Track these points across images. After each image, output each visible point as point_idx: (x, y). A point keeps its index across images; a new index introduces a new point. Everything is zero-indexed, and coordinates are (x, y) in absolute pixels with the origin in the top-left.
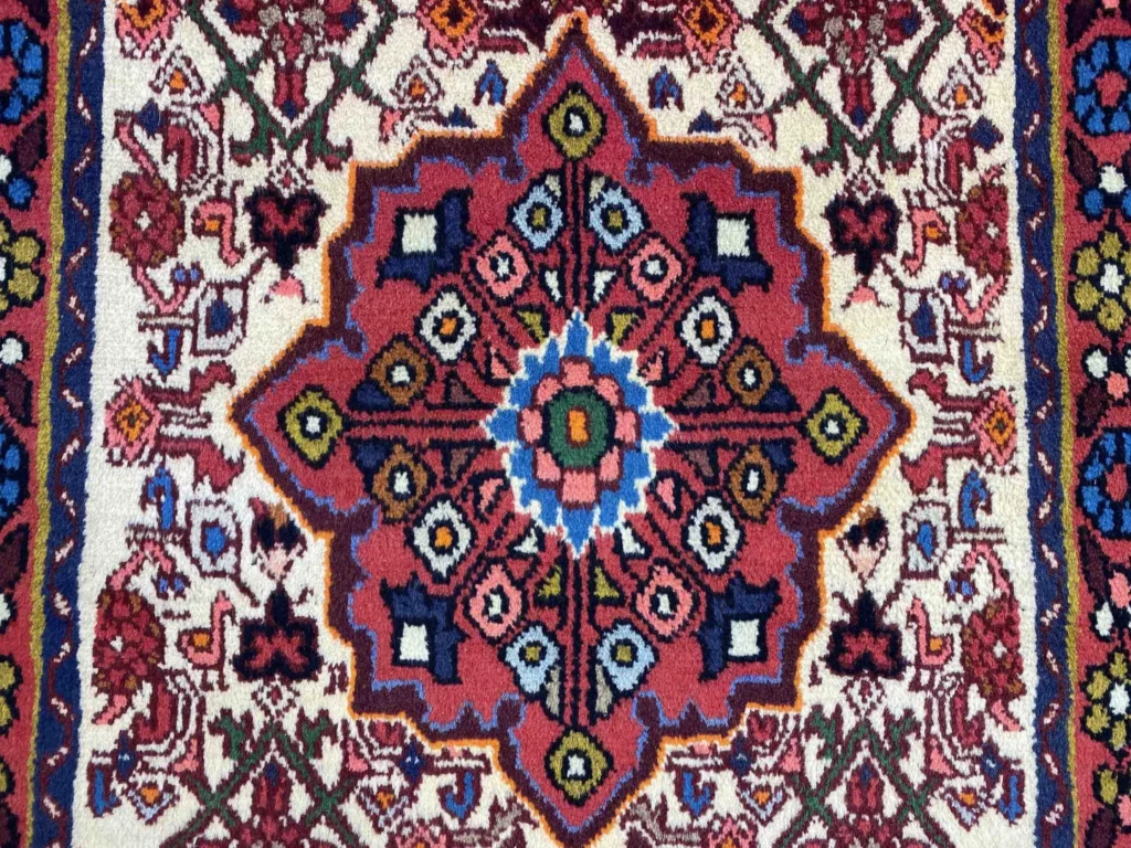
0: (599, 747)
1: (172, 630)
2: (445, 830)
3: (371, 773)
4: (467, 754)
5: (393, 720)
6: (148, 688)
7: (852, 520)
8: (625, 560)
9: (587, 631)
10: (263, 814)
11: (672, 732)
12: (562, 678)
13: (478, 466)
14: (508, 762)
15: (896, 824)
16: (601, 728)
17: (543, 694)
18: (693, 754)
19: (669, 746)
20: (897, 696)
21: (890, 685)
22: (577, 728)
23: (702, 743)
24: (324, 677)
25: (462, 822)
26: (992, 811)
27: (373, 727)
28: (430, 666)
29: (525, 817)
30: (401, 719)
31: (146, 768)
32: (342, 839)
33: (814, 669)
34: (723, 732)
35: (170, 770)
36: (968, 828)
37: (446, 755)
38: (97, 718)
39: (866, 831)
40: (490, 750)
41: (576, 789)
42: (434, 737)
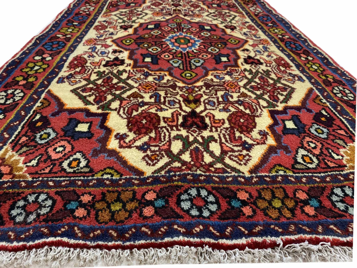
0: (193, 72)
1: (89, 62)
2: (154, 82)
3: (135, 76)
4: (160, 73)
5: (142, 69)
6: (80, 68)
7: (242, 49)
8: (195, 53)
9: (188, 59)
10: (104, 83)
11: (211, 70)
12: (183, 65)
13: (162, 43)
14: (171, 74)
15: (275, 84)
16: (193, 70)
17: (179, 67)
18: (217, 73)
19: (211, 73)
20: (263, 67)
21: (261, 66)
22: (187, 70)
23: (219, 72)
24: (126, 65)
25: (159, 82)
26: (297, 81)
27: (137, 70)
28: (152, 62)
29: (176, 81)
30: (144, 69)
31: (75, 78)
32: (126, 85)
33: (242, 64)
34: (224, 71)
35: (81, 78)
36: (293, 84)
37: (155, 73)
38: (65, 71)
39: (267, 85)
40: (166, 73)
41: (189, 78)
42: (152, 71)
